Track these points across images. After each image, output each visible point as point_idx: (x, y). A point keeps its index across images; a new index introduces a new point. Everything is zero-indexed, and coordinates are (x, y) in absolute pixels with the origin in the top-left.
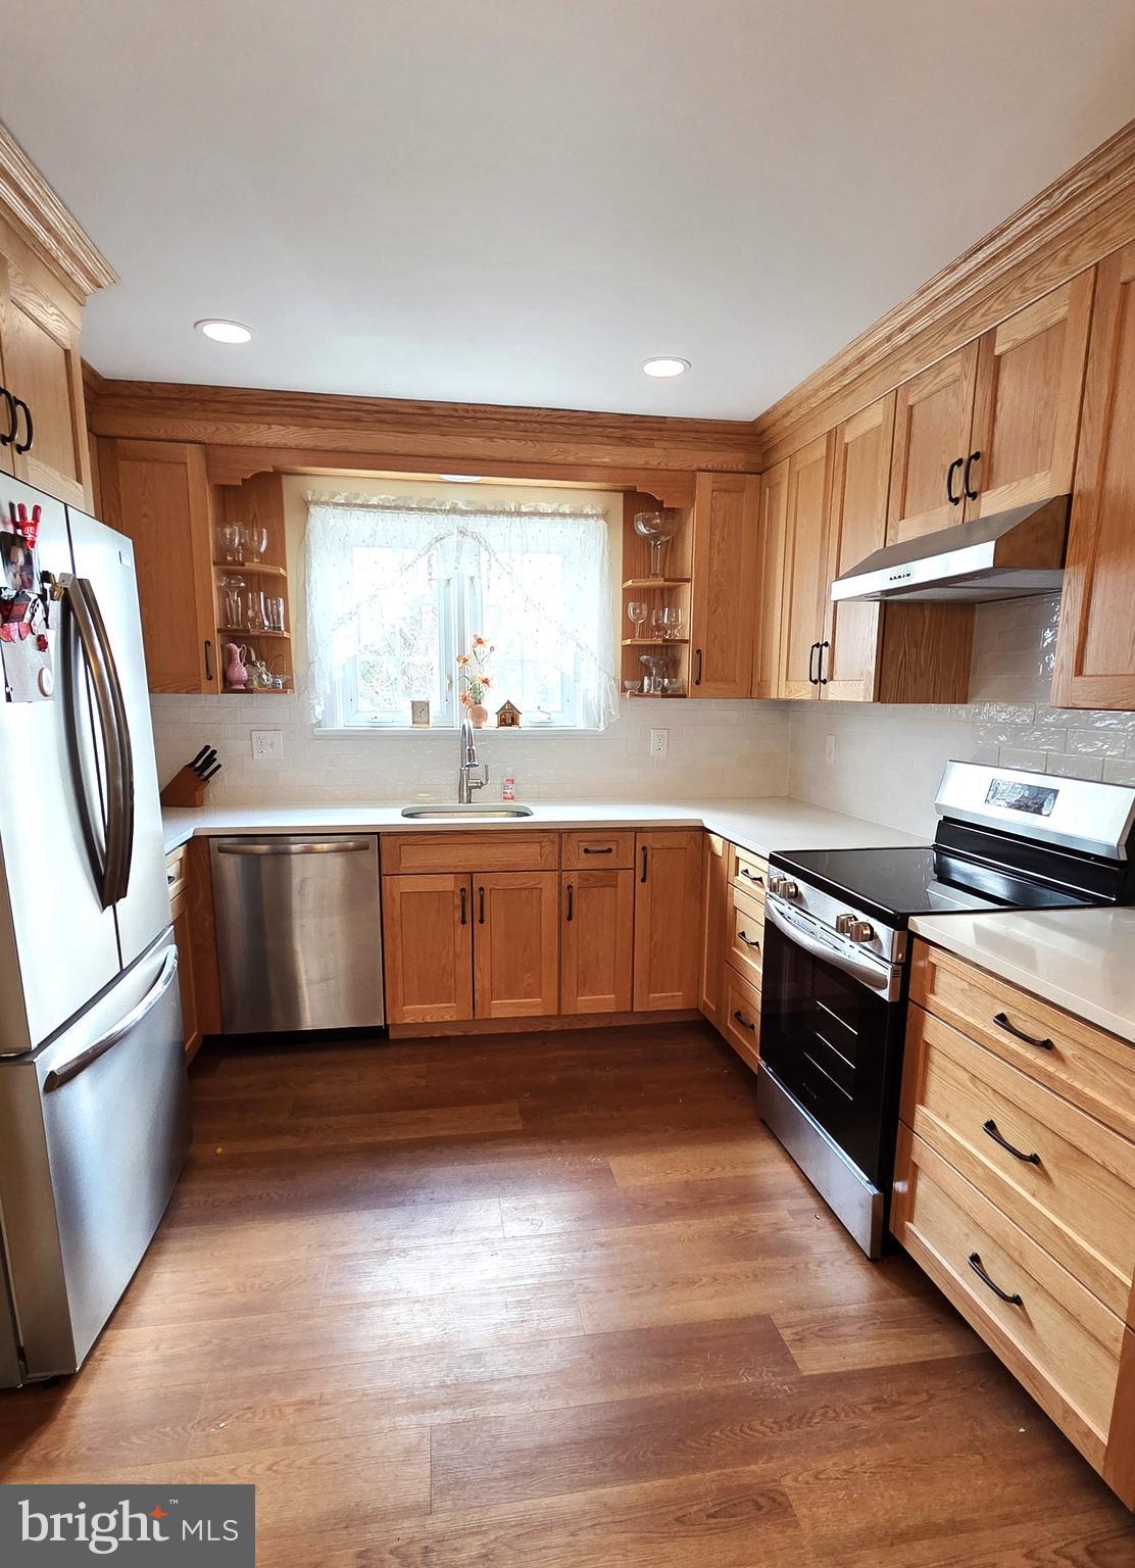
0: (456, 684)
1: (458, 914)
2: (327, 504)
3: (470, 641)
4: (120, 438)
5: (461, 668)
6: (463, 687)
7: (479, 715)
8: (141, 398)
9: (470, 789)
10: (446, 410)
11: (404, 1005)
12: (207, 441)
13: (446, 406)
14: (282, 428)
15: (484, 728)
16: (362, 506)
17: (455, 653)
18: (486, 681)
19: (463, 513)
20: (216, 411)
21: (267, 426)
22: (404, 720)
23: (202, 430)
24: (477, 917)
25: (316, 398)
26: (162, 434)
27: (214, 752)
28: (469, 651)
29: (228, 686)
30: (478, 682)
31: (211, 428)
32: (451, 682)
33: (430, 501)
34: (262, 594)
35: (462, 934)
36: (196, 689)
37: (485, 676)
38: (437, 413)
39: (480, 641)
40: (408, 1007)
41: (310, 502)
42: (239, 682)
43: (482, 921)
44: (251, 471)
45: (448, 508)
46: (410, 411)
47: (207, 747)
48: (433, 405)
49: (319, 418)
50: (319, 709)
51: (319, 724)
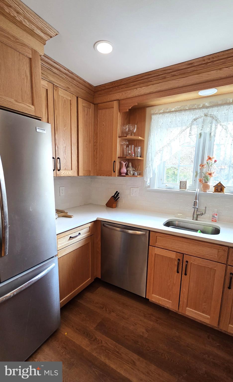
0: (199, 175)
1: (176, 269)
2: (157, 114)
3: (206, 158)
4: (99, 104)
5: (200, 169)
6: (201, 176)
7: (206, 187)
8: (104, 90)
9: (197, 215)
10: (200, 61)
11: (153, 294)
12: (119, 99)
13: (200, 59)
14: (140, 88)
15: (208, 192)
16: (168, 112)
17: (200, 163)
18: (210, 174)
19: (207, 107)
20: (122, 88)
21: (136, 89)
22: (177, 188)
23: (118, 95)
24: (184, 272)
25: (150, 73)
26: (109, 100)
27: (119, 193)
28: (205, 162)
29: (120, 174)
30: (207, 175)
31: (120, 94)
32: (197, 174)
33: (194, 105)
34: (133, 145)
35: (176, 277)
36: (110, 175)
37: (210, 172)
38: (195, 65)
39: (210, 158)
40: (154, 295)
41: (152, 114)
42: (124, 173)
43: (186, 274)
44: (130, 106)
45: (201, 106)
46: (184, 67)
47: (117, 192)
48: (194, 61)
49: (152, 81)
50: (148, 182)
51: (149, 187)
